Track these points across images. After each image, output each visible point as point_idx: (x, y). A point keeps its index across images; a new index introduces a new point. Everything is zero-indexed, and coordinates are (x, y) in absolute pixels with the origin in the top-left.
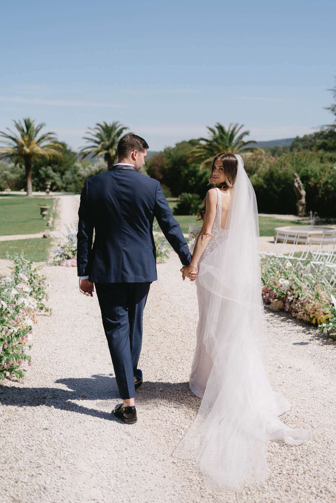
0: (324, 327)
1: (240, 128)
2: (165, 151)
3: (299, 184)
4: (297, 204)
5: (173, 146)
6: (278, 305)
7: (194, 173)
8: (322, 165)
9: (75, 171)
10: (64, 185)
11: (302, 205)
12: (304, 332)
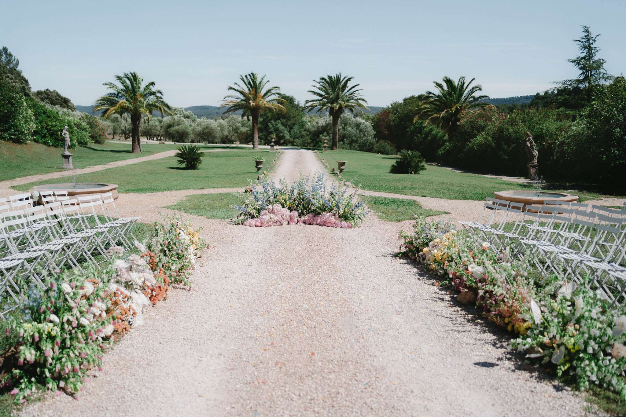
0: (519, 344)
1: (470, 83)
2: (393, 107)
3: (531, 143)
4: (529, 166)
5: (401, 101)
6: (467, 297)
7: (420, 130)
8: (559, 123)
9: (302, 125)
10: (292, 139)
11: (534, 166)
12: (494, 345)
